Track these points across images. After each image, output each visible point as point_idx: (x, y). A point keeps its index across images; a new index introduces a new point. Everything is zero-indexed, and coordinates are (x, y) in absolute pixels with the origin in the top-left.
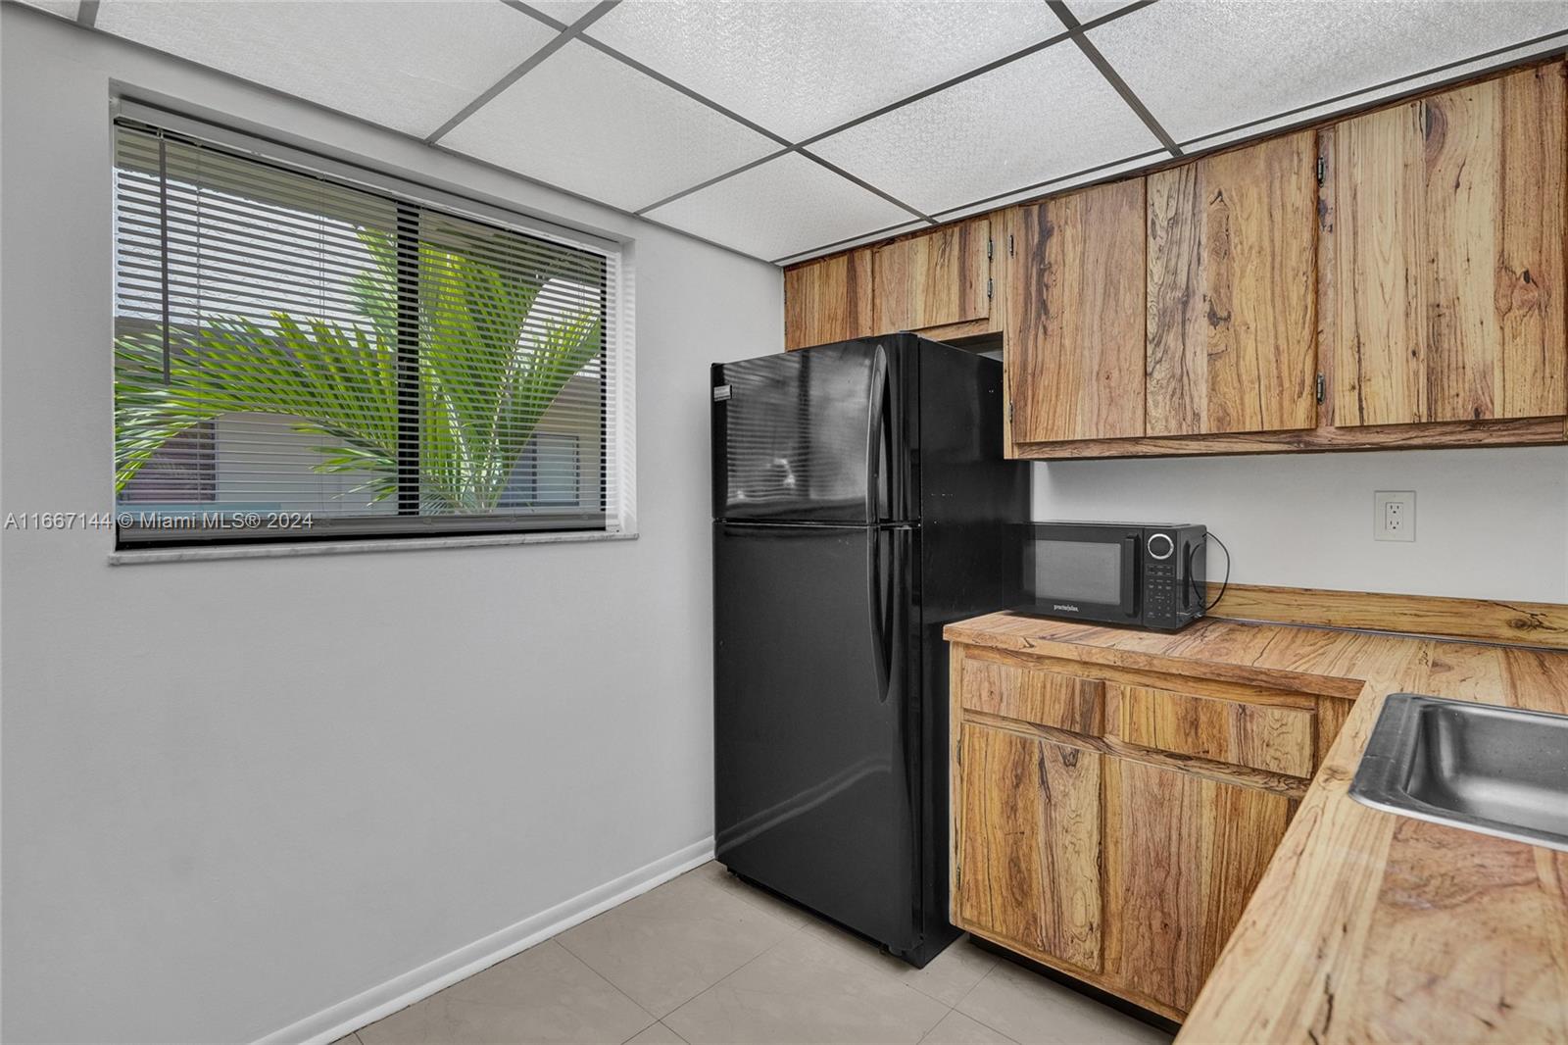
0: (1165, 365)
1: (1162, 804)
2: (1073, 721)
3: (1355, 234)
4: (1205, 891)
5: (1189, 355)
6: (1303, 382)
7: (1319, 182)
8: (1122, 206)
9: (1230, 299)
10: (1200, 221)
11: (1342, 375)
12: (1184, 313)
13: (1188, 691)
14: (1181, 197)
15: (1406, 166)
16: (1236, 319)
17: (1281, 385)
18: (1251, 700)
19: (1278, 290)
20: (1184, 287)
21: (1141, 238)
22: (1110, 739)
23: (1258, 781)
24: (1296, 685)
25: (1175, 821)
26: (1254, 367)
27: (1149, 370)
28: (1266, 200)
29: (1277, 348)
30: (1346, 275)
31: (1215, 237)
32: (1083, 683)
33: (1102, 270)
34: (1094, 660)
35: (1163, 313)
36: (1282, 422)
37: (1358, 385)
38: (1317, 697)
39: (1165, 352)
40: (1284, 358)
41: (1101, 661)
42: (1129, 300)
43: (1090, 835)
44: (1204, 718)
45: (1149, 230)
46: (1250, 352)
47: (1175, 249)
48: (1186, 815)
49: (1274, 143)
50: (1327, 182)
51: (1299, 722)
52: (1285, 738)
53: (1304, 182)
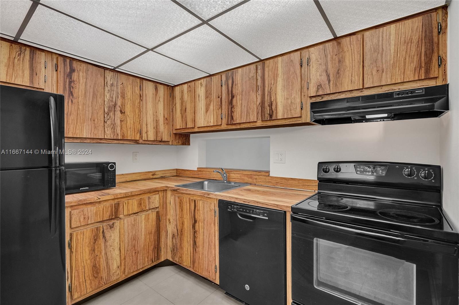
0: (110, 121)
1: (134, 225)
2: (112, 215)
3: (146, 103)
4: (143, 239)
5: (116, 119)
6: (138, 130)
8: (98, 74)
9: (125, 110)
10: (118, 88)
11: (144, 130)
12: (114, 108)
13: (139, 197)
14: (114, 80)
15: (153, 94)
16: (126, 113)
17: (135, 130)
18: (149, 195)
19: (134, 110)
20: (114, 102)
21: (103, 85)
22: (121, 216)
23: (151, 211)
25: (137, 227)
26: (130, 125)
27: (106, 121)
28: (132, 89)
29: (134, 122)
30: (145, 111)
31: (122, 93)
32: (115, 204)
33: (92, 90)
34: (118, 197)
35: (109, 107)
36: (135, 138)
37: (147, 132)
38: (159, 191)
39: (110, 117)
40: (135, 124)
41: (120, 197)
42: (100, 101)
43: (118, 243)
44: (142, 202)
45: (105, 84)
46: (129, 122)
47: (112, 92)
48: (139, 225)
49: (133, 78)
50: (141, 91)
51: (157, 196)
52: (156, 200)
53: (138, 88)
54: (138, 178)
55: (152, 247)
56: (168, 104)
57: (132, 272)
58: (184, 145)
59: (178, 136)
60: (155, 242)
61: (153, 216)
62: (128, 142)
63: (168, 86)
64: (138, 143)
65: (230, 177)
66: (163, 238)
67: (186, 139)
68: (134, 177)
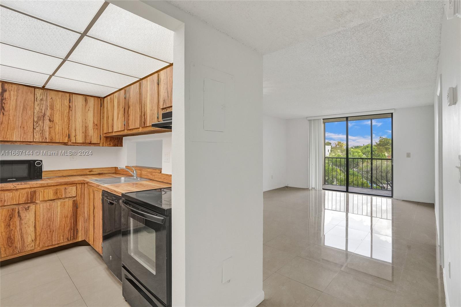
0: (39, 128)
1: (50, 209)
2: (28, 200)
3: (75, 113)
4: (58, 221)
5: (44, 126)
6: (67, 135)
7: (70, 102)
8: (28, 92)
9: (54, 118)
10: (47, 102)
11: (73, 134)
12: (43, 118)
13: (55, 188)
14: (43, 96)
15: (82, 105)
16: (55, 122)
17: (63, 134)
18: (66, 186)
19: (63, 118)
20: (44, 113)
21: (33, 100)
22: (37, 201)
23: (67, 199)
24: (74, 182)
25: (53, 211)
26: (58, 131)
27: (35, 128)
28: (61, 102)
29: (62, 128)
30: (74, 119)
31: (51, 106)
32: (31, 192)
33: (22, 104)
34: (34, 186)
35: (38, 117)
36: (63, 141)
37: (75, 136)
38: (76, 184)
39: (39, 125)
40: (63, 130)
41: (36, 186)
42: (30, 113)
43: (32, 222)
44: (58, 192)
45: (35, 99)
46: (57, 128)
47: (42, 105)
48: (55, 210)
49: (62, 93)
50: (71, 103)
51: (74, 188)
52: (72, 191)
53: (67, 102)
54: (75, 174)
55: (68, 228)
56: (98, 113)
57: (46, 246)
58: (116, 146)
59: (109, 139)
60: (71, 224)
61: (69, 203)
62: (57, 144)
63: (99, 97)
64: (67, 145)
65: (142, 174)
66: (81, 222)
67: (118, 142)
68: (71, 173)
